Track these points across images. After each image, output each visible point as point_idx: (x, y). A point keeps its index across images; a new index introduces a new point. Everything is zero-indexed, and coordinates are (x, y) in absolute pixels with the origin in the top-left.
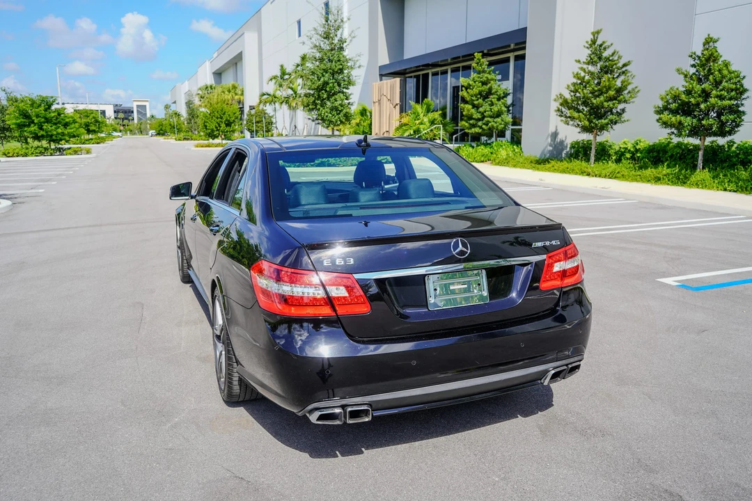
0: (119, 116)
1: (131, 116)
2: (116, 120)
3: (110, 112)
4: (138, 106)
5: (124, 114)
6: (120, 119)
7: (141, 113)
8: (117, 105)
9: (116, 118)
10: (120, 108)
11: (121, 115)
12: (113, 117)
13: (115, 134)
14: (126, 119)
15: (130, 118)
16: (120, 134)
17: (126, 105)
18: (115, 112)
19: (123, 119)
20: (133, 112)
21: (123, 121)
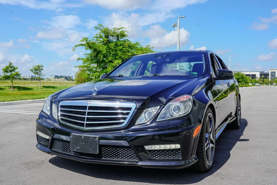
0: (262, 77)
1: (268, 77)
2: (260, 79)
3: (258, 75)
4: (271, 72)
5: (264, 76)
6: (262, 78)
7: (273, 75)
8: (262, 72)
9: (260, 78)
10: (263, 73)
11: (263, 76)
12: (259, 77)
13: (257, 84)
14: (265, 78)
15: (267, 78)
16: (259, 84)
17: (266, 72)
18: (260, 75)
19: (264, 78)
20: (269, 75)
21: (263, 79)
